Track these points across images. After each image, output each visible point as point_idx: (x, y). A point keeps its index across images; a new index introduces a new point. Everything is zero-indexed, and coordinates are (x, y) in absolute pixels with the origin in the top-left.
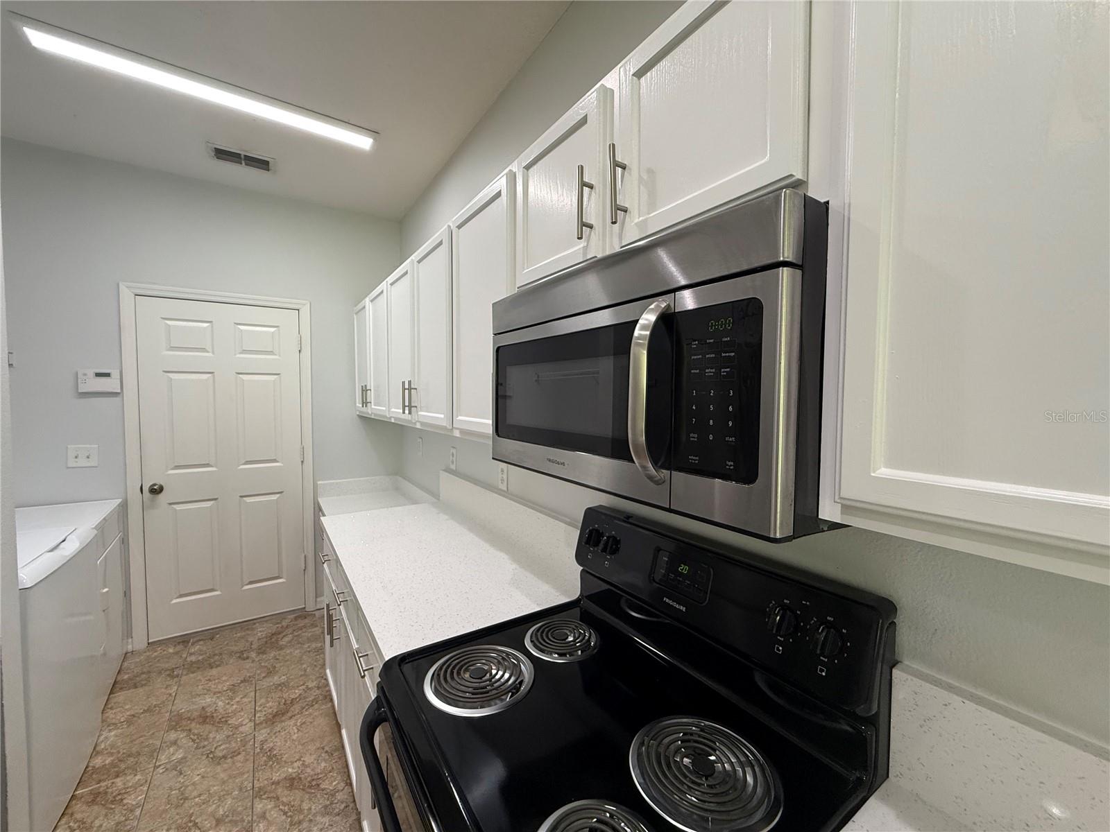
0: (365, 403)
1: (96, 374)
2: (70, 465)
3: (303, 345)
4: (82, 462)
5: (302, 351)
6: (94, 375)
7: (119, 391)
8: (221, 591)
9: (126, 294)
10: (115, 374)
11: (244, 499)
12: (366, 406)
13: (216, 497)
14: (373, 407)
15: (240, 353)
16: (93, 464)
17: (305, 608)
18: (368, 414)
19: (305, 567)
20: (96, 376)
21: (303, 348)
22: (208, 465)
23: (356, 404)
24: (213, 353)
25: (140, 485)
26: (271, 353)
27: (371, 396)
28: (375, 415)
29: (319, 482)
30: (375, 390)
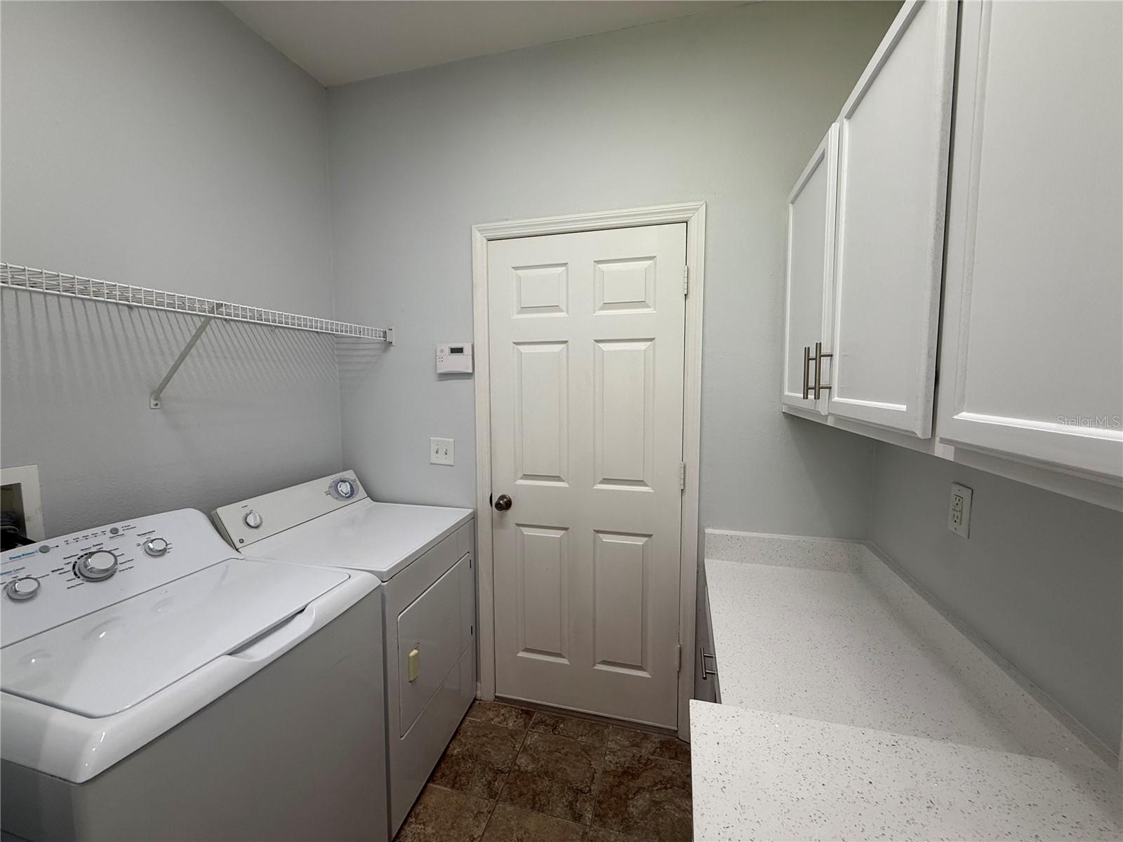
0: (813, 387)
1: (451, 349)
2: (433, 461)
3: (691, 286)
4: (441, 459)
5: (690, 295)
6: (448, 351)
7: (471, 372)
8: (569, 661)
9: (479, 239)
10: (467, 350)
11: (600, 535)
12: (817, 397)
13: (567, 527)
14: (836, 399)
15: (602, 309)
16: (449, 463)
17: (677, 731)
18: (818, 414)
19: (680, 667)
20: (451, 352)
21: (691, 289)
22: (558, 478)
23: (781, 390)
24: (567, 312)
25: (490, 494)
26: (642, 304)
27: (833, 372)
28: (839, 418)
29: (708, 531)
30: (843, 356)
